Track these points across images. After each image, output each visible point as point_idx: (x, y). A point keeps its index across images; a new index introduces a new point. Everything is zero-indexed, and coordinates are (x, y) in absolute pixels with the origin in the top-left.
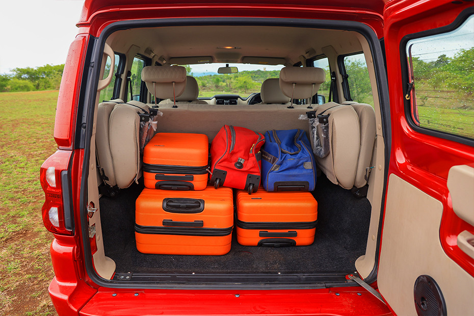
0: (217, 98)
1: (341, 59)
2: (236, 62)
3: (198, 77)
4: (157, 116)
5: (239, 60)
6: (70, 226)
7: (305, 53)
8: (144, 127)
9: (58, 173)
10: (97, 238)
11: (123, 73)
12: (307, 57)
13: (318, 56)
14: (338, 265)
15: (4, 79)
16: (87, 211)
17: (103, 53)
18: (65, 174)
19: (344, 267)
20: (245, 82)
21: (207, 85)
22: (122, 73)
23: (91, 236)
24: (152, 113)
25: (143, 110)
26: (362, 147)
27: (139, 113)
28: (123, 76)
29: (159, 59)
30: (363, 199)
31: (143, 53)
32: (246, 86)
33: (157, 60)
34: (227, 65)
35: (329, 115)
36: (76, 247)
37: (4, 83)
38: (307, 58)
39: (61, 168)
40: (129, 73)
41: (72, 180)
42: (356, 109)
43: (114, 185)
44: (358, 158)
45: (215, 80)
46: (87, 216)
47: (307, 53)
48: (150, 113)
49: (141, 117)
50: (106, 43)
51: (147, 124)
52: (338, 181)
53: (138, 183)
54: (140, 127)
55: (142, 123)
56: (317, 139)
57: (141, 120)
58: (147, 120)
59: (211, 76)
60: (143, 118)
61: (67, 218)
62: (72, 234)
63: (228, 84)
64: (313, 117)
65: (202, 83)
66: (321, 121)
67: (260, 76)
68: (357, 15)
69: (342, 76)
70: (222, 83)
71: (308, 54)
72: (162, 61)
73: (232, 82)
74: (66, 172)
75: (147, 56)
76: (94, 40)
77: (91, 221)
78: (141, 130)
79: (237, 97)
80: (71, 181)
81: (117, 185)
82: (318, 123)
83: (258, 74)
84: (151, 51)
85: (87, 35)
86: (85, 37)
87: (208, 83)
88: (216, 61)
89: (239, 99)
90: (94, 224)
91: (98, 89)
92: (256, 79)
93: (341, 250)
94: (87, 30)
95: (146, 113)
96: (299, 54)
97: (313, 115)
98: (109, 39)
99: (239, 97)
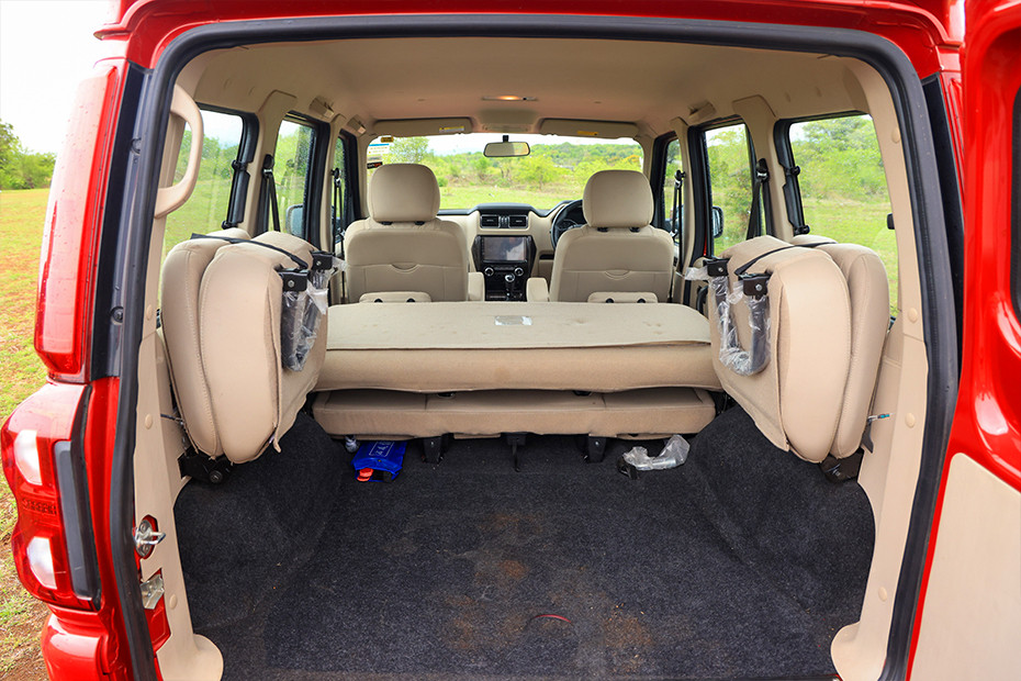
0: (482, 211)
1: (782, 128)
2: (526, 131)
3: (444, 155)
4: (332, 271)
5: (533, 126)
6: (85, 588)
7: (689, 112)
8: (294, 305)
9: (46, 447)
10: (169, 603)
11: (252, 161)
12: (693, 121)
13: (720, 119)
14: (788, 658)
15: (46, 160)
16: (134, 544)
17: (169, 112)
18: (64, 452)
19: (804, 663)
20: (538, 168)
21: (462, 172)
22: (250, 159)
23: (149, 604)
24: (319, 263)
25: (294, 258)
26: (856, 358)
27: (279, 269)
28: (253, 169)
29: (348, 124)
30: (848, 485)
31: (305, 111)
32: (542, 177)
33: (344, 127)
34: (506, 139)
35: (768, 274)
36: (107, 638)
37: (45, 169)
38: (690, 125)
39: (52, 434)
40: (268, 161)
41: (88, 463)
42: (837, 258)
43: (219, 454)
44: (845, 388)
45: (478, 163)
46: (132, 556)
47: (693, 112)
48: (315, 262)
49: (286, 279)
50: (176, 87)
51: (301, 297)
52: (789, 442)
53: (279, 450)
54: (284, 305)
55: (288, 294)
56: (730, 327)
57: (285, 288)
58: (300, 285)
59: (470, 154)
60: (291, 283)
61: (77, 567)
62: (91, 606)
63: (505, 171)
64: (720, 274)
65: (452, 169)
66: (749, 289)
67: (568, 155)
68: (864, 13)
69: (785, 170)
70: (493, 169)
71: (695, 114)
72: (357, 129)
73: (512, 168)
74: (66, 447)
75: (318, 117)
76: (142, 77)
77: (148, 567)
78: (286, 313)
79: (526, 211)
80: (83, 466)
81: (224, 455)
82: (742, 294)
83: (566, 152)
84: (325, 104)
85: (120, 64)
86: (115, 68)
87: (464, 168)
88: (481, 129)
89: (531, 213)
90: (160, 571)
91: (157, 212)
92: (562, 161)
93: (791, 613)
94: (120, 47)
95: (303, 266)
96: (672, 115)
97: (720, 269)
98: (188, 73)
99: (531, 209)
